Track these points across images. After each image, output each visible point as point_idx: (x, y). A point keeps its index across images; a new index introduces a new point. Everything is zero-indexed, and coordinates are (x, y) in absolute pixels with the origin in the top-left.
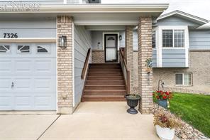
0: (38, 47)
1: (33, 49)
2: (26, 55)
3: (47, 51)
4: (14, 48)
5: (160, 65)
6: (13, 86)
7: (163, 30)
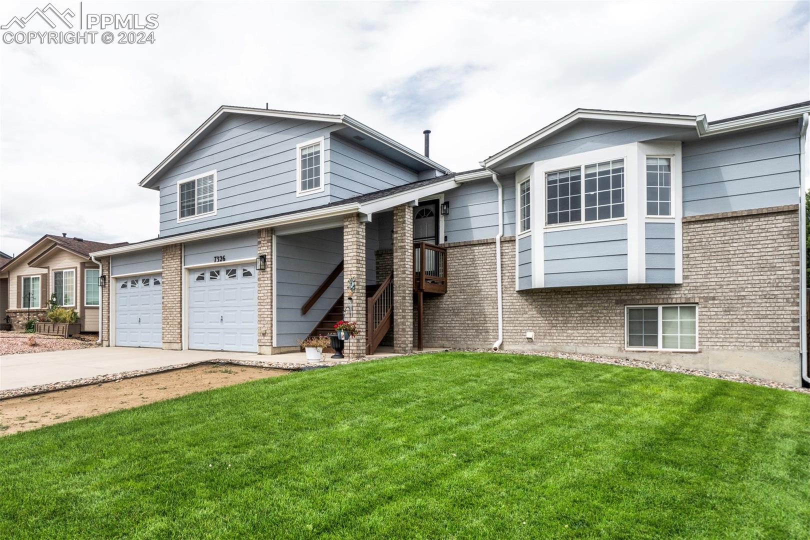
0: (244, 270)
1: (240, 272)
2: (233, 281)
3: (251, 275)
4: (223, 273)
5: (539, 282)
6: (222, 320)
7: (549, 174)
